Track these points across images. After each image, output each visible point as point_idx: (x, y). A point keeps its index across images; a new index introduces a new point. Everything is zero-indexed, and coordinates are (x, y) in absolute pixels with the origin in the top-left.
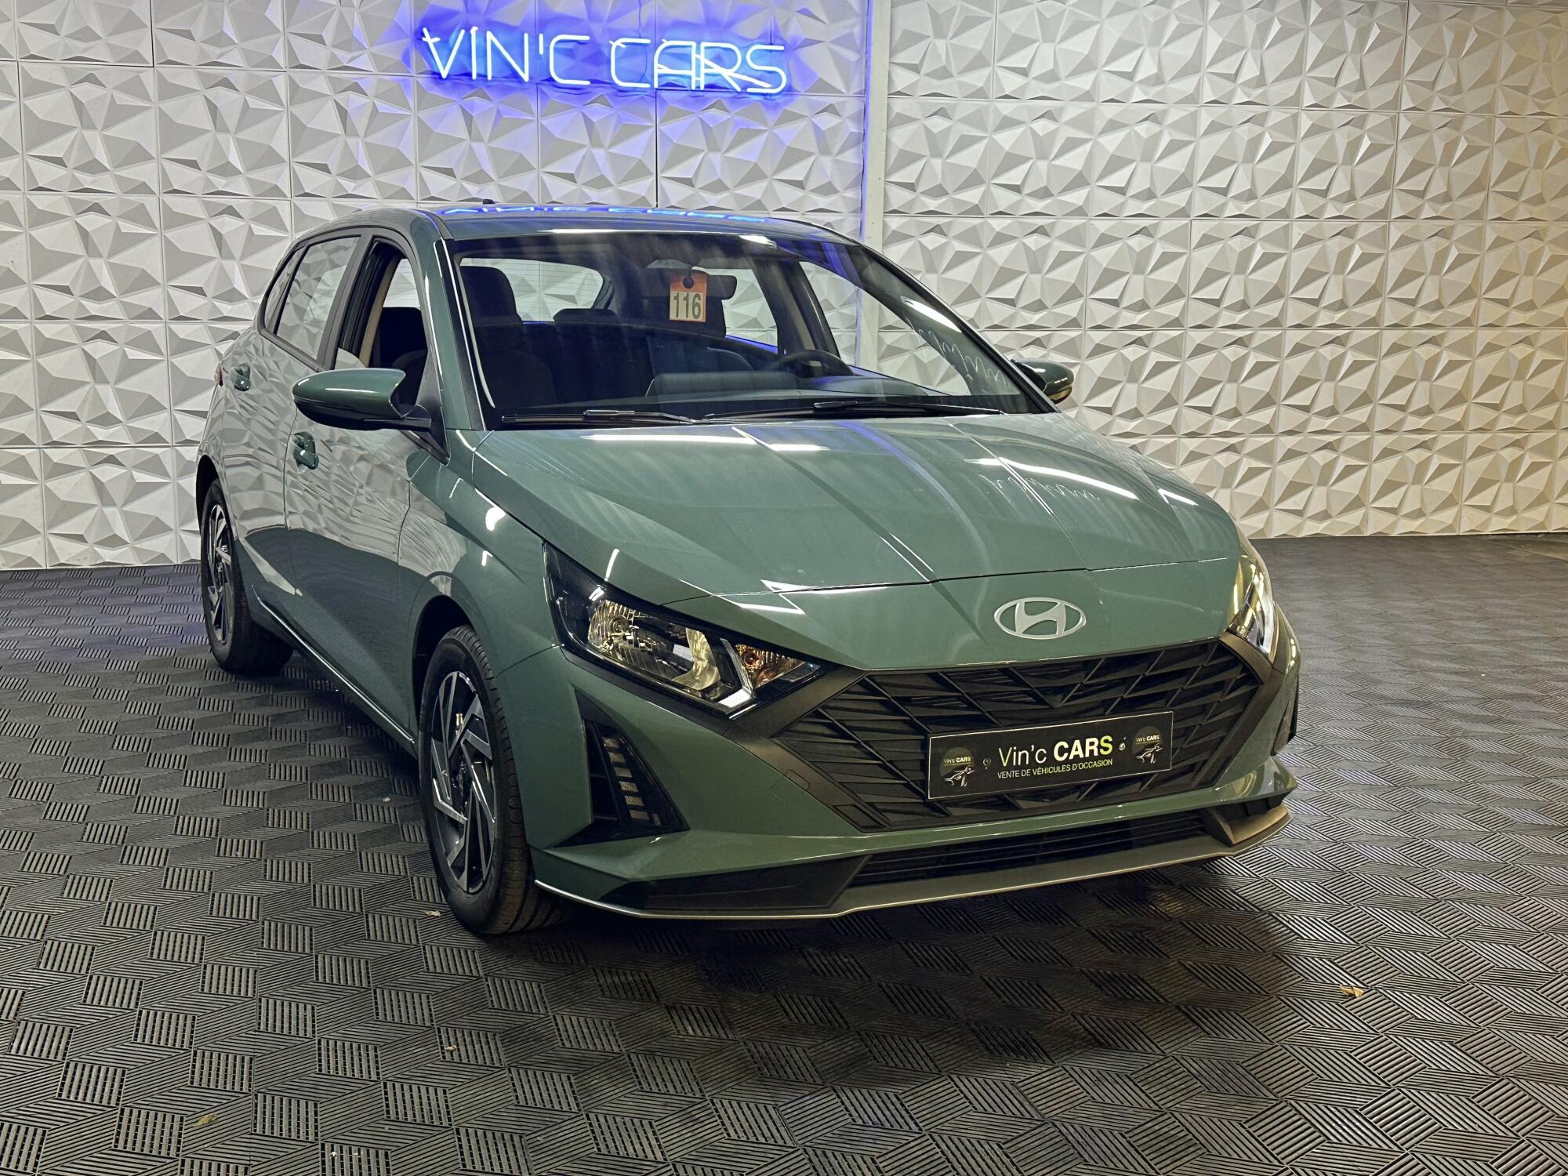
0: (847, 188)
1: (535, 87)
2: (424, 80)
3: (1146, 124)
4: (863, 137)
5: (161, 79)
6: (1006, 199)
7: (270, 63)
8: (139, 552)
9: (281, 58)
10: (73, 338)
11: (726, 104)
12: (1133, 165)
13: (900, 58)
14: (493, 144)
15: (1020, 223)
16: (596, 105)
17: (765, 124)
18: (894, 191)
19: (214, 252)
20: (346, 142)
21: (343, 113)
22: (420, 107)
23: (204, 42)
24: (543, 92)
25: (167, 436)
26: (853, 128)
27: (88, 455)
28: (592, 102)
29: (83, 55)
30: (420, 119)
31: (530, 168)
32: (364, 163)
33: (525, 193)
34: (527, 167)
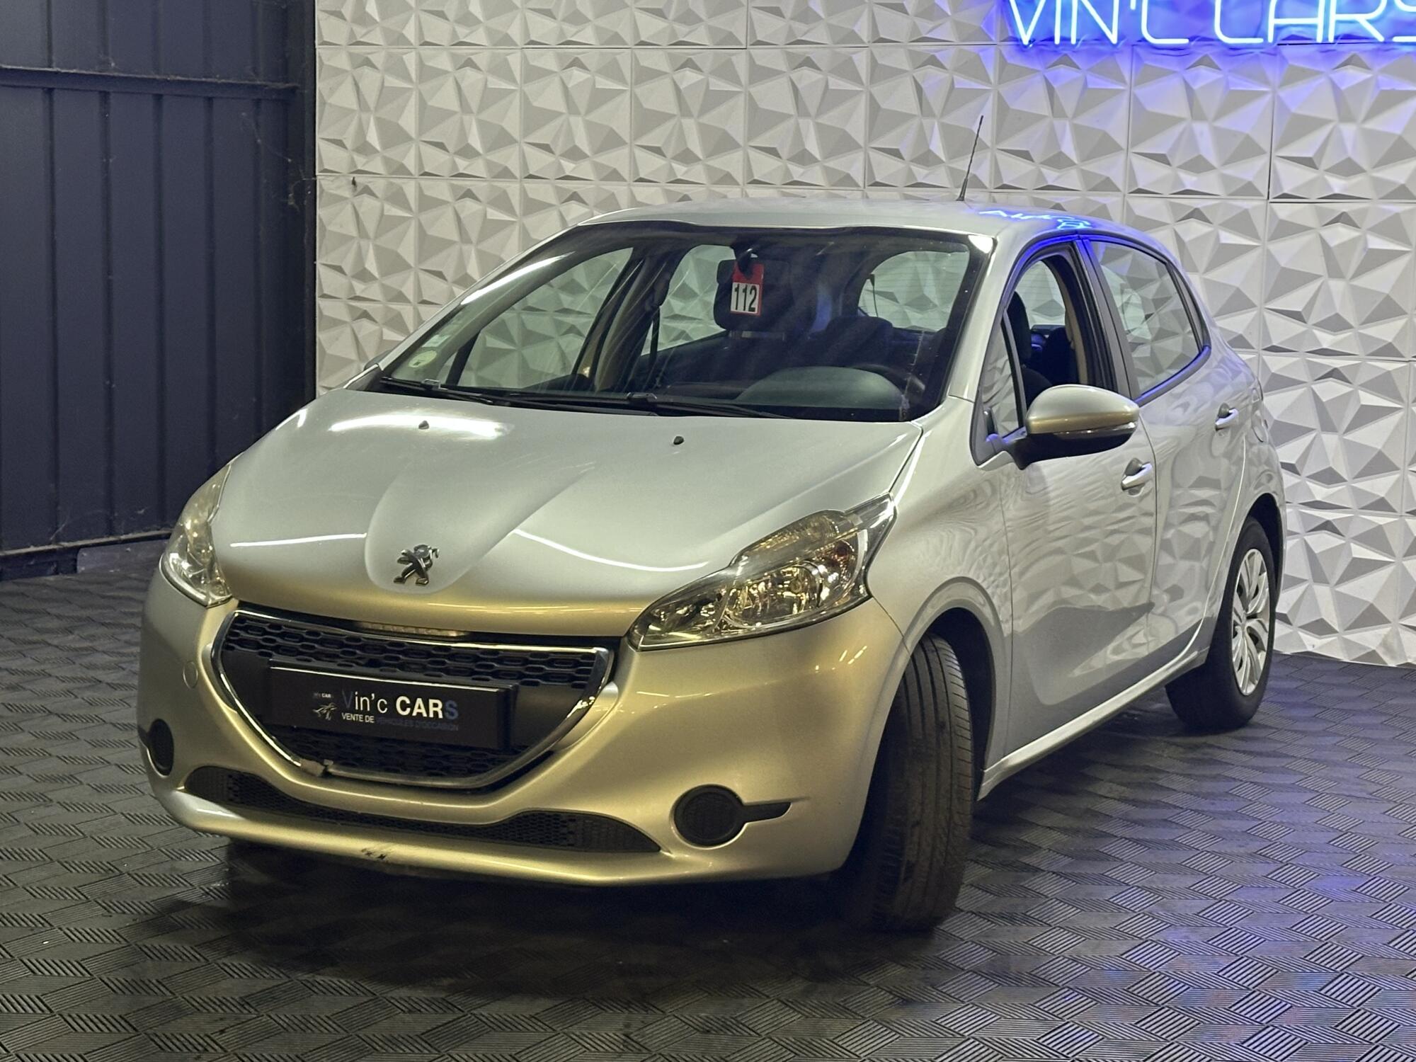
1: (1129, 50)
2: (1007, 48)
5: (751, 60)
7: (853, 38)
9: (863, 30)
11: (1365, 58)
14: (1078, 121)
16: (1203, 70)
20: (921, 127)
21: (921, 93)
22: (1001, 80)
23: (792, 19)
24: (1138, 55)
28: (1195, 65)
29: (685, 39)
30: (1000, 97)
31: (1116, 148)
32: (937, 147)
33: (1108, 178)
34: (1113, 148)
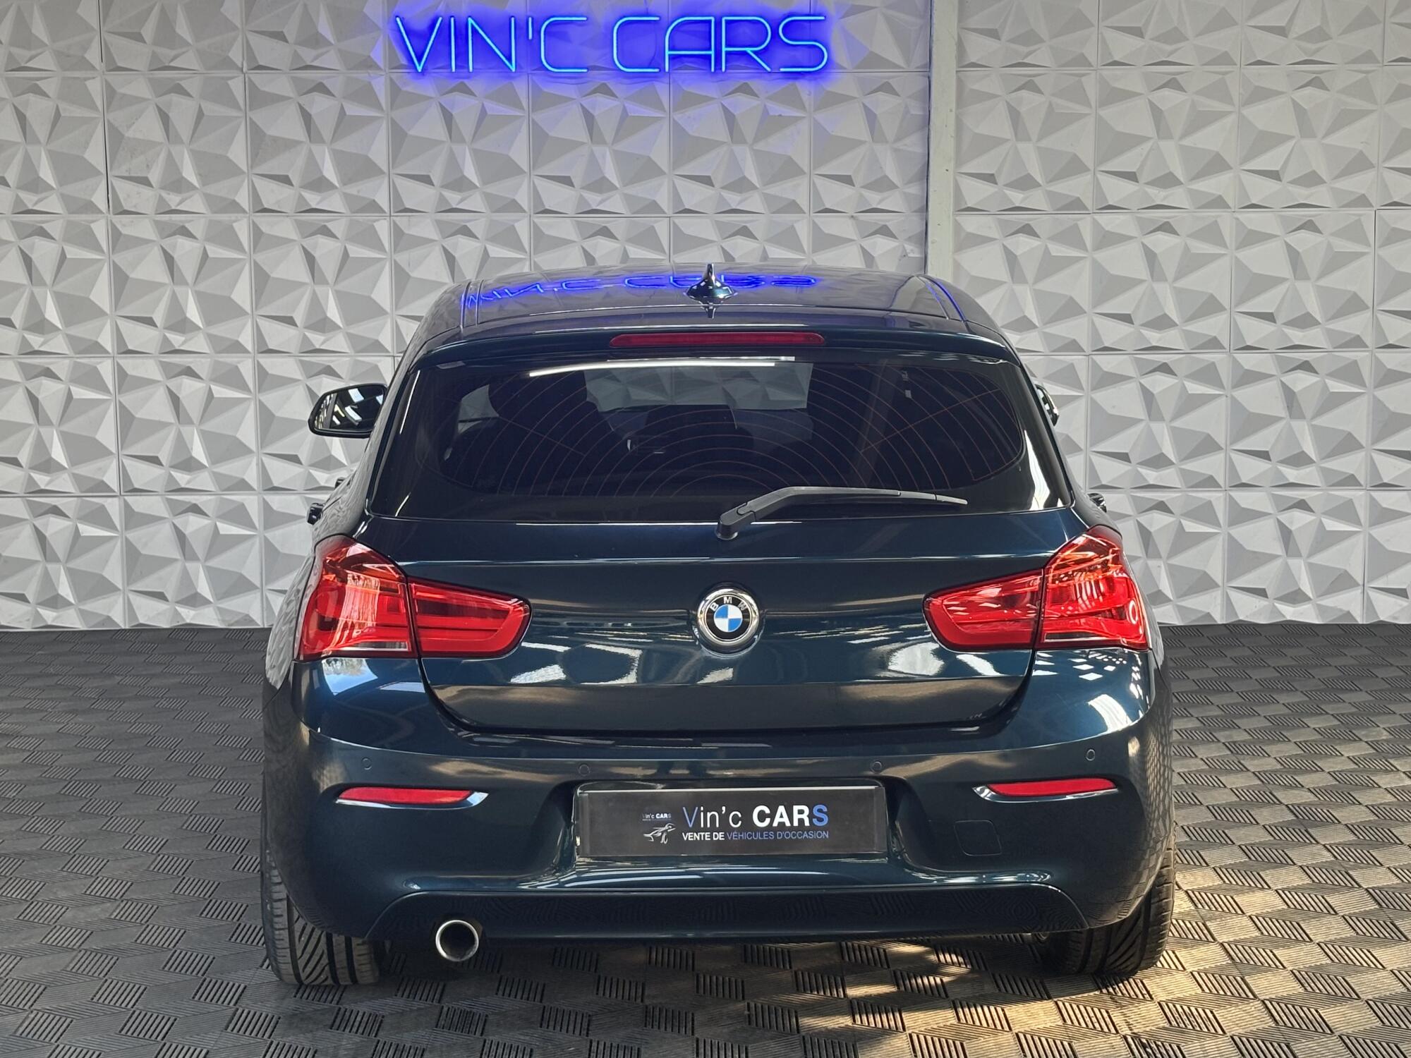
0: (910, 182)
1: (525, 78)
2: (401, 76)
3: (1309, 91)
4: (927, 120)
5: (109, 87)
6: (1117, 190)
7: (228, 63)
8: (84, 614)
9: (236, 55)
10: (15, 375)
11: (755, 84)
12: (1291, 144)
13: (975, 21)
14: (478, 146)
15: (1139, 219)
16: (600, 98)
17: (803, 108)
18: (969, 184)
19: (164, 278)
20: (310, 151)
21: (307, 118)
22: (393, 105)
23: (154, 44)
24: (534, 82)
25: (114, 485)
26: (916, 110)
27: (31, 504)
28: (594, 92)
29: (29, 65)
30: (393, 120)
31: (519, 171)
32: (330, 172)
33: (514, 201)
34: (515, 170)
